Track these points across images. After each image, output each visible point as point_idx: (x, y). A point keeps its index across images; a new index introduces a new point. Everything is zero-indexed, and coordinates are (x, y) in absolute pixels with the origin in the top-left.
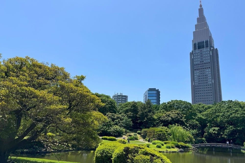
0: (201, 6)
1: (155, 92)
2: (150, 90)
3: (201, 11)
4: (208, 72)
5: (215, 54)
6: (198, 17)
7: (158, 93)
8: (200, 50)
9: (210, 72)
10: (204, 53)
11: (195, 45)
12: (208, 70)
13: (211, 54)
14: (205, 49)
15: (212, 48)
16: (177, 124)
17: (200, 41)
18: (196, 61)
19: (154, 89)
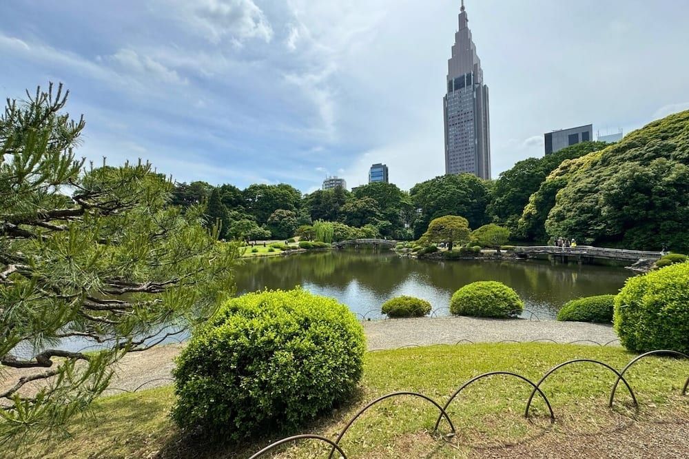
0: (463, 8)
1: (382, 169)
2: (375, 166)
3: (463, 19)
4: (470, 127)
5: (482, 95)
6: (458, 30)
7: (385, 169)
8: (458, 91)
9: (472, 128)
10: (464, 96)
11: (450, 84)
12: (469, 125)
13: (475, 97)
14: (465, 90)
15: (477, 86)
16: (320, 219)
17: (459, 75)
18: (451, 112)
19: (378, 166)
